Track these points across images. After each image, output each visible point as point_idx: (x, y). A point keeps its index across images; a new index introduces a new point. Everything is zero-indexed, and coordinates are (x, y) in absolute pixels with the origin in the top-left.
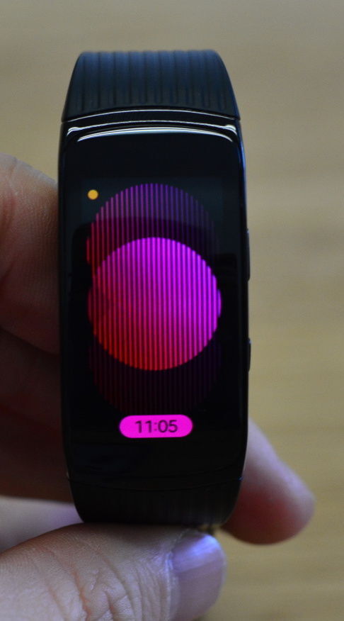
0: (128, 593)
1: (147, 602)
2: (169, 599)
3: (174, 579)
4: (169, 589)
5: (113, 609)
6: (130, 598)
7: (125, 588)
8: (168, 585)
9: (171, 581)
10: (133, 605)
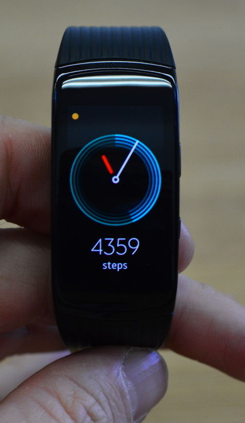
0: (98, 401)
1: (113, 404)
2: (128, 397)
3: (129, 383)
4: (126, 391)
5: (90, 414)
6: (100, 404)
7: (95, 398)
8: (125, 388)
9: (127, 385)
10: (103, 408)
